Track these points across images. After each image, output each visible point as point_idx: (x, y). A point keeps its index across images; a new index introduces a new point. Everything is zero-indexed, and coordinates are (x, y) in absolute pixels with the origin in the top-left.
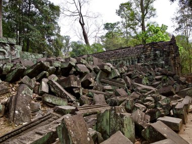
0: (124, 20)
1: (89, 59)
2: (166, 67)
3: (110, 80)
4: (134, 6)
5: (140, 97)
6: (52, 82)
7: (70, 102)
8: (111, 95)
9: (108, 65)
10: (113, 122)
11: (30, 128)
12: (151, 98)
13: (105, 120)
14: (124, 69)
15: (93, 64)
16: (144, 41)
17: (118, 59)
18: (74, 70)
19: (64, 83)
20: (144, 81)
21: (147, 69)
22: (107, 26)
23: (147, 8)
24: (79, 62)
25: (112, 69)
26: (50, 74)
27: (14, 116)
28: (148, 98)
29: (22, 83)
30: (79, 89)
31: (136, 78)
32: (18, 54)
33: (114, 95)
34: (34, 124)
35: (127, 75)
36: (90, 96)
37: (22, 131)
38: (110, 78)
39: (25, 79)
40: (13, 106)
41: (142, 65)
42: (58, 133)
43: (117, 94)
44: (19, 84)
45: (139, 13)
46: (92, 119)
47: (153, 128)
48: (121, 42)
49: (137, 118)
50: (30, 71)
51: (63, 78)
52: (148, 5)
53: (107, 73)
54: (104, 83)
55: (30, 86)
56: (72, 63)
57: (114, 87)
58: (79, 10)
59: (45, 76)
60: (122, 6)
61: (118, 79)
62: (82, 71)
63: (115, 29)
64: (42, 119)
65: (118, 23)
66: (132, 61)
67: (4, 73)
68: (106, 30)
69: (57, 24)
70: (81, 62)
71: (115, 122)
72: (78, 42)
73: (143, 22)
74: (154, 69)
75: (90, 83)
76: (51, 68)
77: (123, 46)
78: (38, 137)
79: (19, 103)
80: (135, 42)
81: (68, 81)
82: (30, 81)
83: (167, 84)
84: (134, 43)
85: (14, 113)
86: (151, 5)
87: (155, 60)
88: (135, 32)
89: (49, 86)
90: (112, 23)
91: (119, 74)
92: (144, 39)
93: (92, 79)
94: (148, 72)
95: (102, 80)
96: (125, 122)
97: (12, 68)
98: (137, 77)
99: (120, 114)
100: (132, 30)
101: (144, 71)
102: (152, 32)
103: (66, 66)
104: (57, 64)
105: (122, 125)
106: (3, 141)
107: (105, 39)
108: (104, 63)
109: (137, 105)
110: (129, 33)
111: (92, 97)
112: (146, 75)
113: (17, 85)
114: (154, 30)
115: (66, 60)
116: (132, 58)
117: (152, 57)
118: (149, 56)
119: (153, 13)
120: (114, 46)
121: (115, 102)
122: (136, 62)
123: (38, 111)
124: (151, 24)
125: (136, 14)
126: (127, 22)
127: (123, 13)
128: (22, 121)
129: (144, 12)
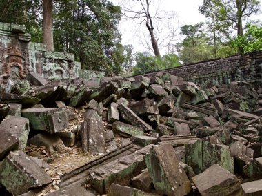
0: (211, 20)
1: (165, 77)
3: (195, 105)
5: (237, 127)
6: (123, 107)
7: (147, 132)
8: (198, 125)
9: (192, 85)
10: (207, 155)
11: (111, 157)
12: (254, 128)
13: (196, 152)
14: (214, 90)
15: (171, 84)
16: (241, 50)
17: (202, 76)
18: (147, 91)
19: (137, 109)
20: (242, 106)
21: (246, 90)
22: (185, 30)
24: (153, 82)
25: (197, 90)
26: (119, 98)
27: (88, 146)
28: (249, 129)
29: (88, 108)
30: (156, 116)
31: (230, 102)
32: (77, 72)
33: (201, 125)
34: (115, 153)
35: (218, 99)
36: (170, 126)
37: (104, 160)
38: (195, 102)
39: (92, 103)
40: (85, 134)
41: (238, 85)
43: (205, 124)
45: (234, 9)
46: (179, 151)
47: (258, 163)
48: (205, 51)
49: (236, 151)
50: (98, 93)
51: (134, 102)
53: (191, 96)
54: (187, 109)
55: (98, 112)
56: (144, 83)
57: (200, 114)
58: (146, 9)
59: (113, 100)
61: (206, 104)
62: (157, 93)
63: (197, 33)
65: (202, 24)
66: (223, 79)
67: (69, 96)
68: (183, 35)
69: (117, 30)
70: (156, 81)
71: (209, 155)
72: (145, 53)
73: (240, 21)
75: (169, 108)
76: (119, 89)
77: (210, 58)
78: (123, 167)
79: (92, 130)
80: (227, 51)
81: (143, 106)
82: (98, 106)
84: (226, 53)
85: (88, 142)
87: (257, 76)
88: (228, 37)
89: (120, 112)
90: (193, 25)
91: (207, 98)
92: (241, 46)
93: (170, 103)
94: (249, 95)
95: (184, 105)
96: (222, 155)
97: (76, 89)
98: (233, 101)
99: (216, 146)
100: (222, 34)
101: (242, 92)
102: (253, 36)
103: (137, 87)
104: (126, 85)
105: (218, 159)
106: (87, 169)
107: (182, 48)
108: (185, 83)
109: (234, 137)
110: (218, 38)
111: (173, 127)
112: (245, 98)
113: (84, 110)
114: (256, 33)
115: (136, 79)
116: (222, 75)
117: (254, 72)
118: (249, 71)
119: (255, 7)
120: (196, 57)
121: (204, 133)
122: (229, 80)
123: (112, 141)
124: (252, 24)
125: (228, 11)
126: (216, 23)
127: (209, 10)
128: (97, 151)
129: (241, 8)
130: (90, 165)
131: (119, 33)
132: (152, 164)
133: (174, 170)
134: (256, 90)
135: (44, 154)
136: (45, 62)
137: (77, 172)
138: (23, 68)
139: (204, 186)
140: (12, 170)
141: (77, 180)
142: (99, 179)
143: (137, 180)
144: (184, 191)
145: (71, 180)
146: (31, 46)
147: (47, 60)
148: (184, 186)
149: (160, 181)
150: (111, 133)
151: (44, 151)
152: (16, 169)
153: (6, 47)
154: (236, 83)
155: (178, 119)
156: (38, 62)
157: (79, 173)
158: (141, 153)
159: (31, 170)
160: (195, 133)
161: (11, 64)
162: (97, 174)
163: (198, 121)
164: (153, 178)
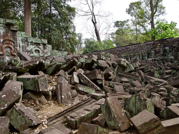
0: (134, 18)
1: (106, 55)
2: (175, 62)
3: (126, 73)
4: (143, 5)
5: (154, 88)
6: (81, 75)
8: (129, 86)
9: (124, 61)
10: (138, 105)
11: (78, 107)
12: (164, 88)
13: (131, 103)
14: (138, 64)
15: (111, 60)
16: (153, 38)
17: (128, 55)
18: (96, 65)
19: (90, 76)
20: (156, 74)
21: (157, 64)
22: (117, 24)
23: (156, 6)
24: (99, 58)
25: (127, 64)
26: (78, 69)
27: (62, 100)
28: (161, 89)
29: (59, 75)
30: (102, 80)
31: (148, 71)
32: (49, 52)
33: (131, 86)
34: (81, 104)
35: (141, 69)
36: (111, 87)
37: (74, 109)
38: (126, 71)
39: (61, 72)
40: (59, 92)
41: (152, 60)
42: (102, 109)
43: (134, 86)
44: (57, 76)
45: (149, 11)
47: (169, 109)
48: (130, 38)
49: (156, 102)
50: (65, 66)
51: (88, 72)
52: (157, 3)
53: (124, 68)
54: (121, 76)
55: (65, 78)
56: (94, 59)
57: (130, 80)
58: (92, 10)
59: (74, 70)
60: (132, 5)
61: (133, 73)
62: (102, 66)
63: (125, 26)
64: (86, 101)
65: (128, 21)
66: (143, 56)
67: (46, 67)
68: (116, 27)
69: (73, 24)
70: (102, 58)
71: (139, 104)
73: (152, 20)
74: (164, 63)
75: (110, 75)
76: (78, 63)
77: (133, 43)
78: (87, 113)
79: (63, 90)
81: (94, 74)
82: (65, 74)
83: (177, 77)
84: (144, 39)
85: (61, 97)
86: (160, 4)
87: (164, 55)
88: (145, 29)
89: (79, 78)
90: (122, 21)
91: (134, 69)
92: (153, 35)
93: (111, 72)
94: (159, 67)
95: (119, 73)
96: (148, 105)
97: (50, 63)
98: (150, 71)
99: (144, 99)
100: (141, 27)
101: (155, 65)
102: (161, 29)
103: (89, 61)
104: (82, 60)
105: (145, 107)
106: (64, 114)
107: (115, 36)
108: (119, 59)
109: (153, 94)
110: (139, 30)
111: (113, 88)
112: (157, 69)
113: (56, 77)
114: (163, 27)
115: (89, 57)
116: (142, 54)
117: (162, 53)
118: (159, 51)
119: (162, 11)
120: (124, 42)
121: (134, 91)
122: (146, 57)
123: (76, 96)
124: (160, 22)
125: (145, 12)
126: (137, 20)
127: (132, 11)
128: (67, 103)
129: (153, 11)
130: (66, 112)
131: (74, 26)
132: (106, 110)
133: (120, 114)
134: (164, 64)
135: (33, 105)
136: (28, 45)
137: (58, 116)
138: (13, 49)
139: (139, 123)
140: (18, 115)
141: (58, 121)
142: (73, 120)
143: (96, 121)
144: (126, 126)
145: (54, 121)
146: (19, 34)
147: (29, 43)
148: (125, 124)
149: (111, 120)
150: (75, 91)
151: (33, 104)
152: (20, 114)
153: (2, 34)
154: (151, 59)
155: (117, 83)
156: (23, 44)
157: (59, 117)
158: (97, 104)
159: (29, 115)
160: (127, 91)
161: (5, 46)
162: (71, 117)
163: (129, 84)
164: (106, 119)
